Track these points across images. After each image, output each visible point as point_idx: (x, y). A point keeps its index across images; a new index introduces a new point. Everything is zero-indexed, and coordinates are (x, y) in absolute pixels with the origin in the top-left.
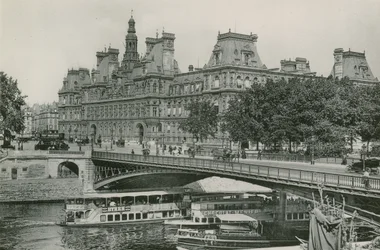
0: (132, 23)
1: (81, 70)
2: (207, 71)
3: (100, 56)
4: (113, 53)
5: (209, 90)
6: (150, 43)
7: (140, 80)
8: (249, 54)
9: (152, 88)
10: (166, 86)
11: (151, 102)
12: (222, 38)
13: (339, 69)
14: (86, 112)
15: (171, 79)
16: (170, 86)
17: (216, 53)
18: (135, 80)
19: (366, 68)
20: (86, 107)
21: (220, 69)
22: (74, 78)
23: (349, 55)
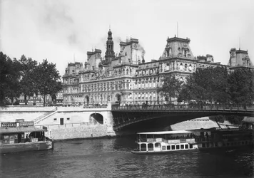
0: (110, 34)
1: (76, 63)
2: (162, 61)
3: (90, 54)
4: (98, 52)
5: (163, 72)
6: (123, 45)
7: (117, 67)
8: (187, 50)
9: (126, 72)
10: (134, 70)
11: (126, 81)
12: (170, 41)
13: (234, 60)
14: (82, 88)
15: (137, 67)
16: (137, 71)
17: (167, 50)
18: (114, 68)
19: (248, 60)
20: (82, 85)
21: (170, 59)
22: (72, 68)
23: (239, 52)
